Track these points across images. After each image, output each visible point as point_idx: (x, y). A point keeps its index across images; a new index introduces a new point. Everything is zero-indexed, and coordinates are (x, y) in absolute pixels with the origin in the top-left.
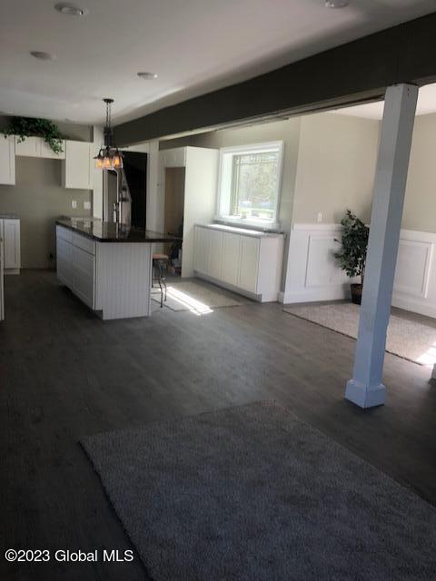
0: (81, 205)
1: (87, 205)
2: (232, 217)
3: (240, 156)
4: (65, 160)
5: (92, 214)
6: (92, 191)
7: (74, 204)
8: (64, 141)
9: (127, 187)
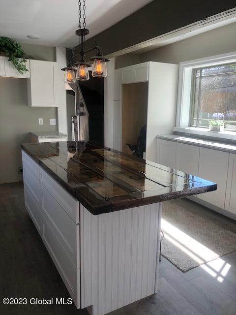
0: (46, 122)
1: (52, 122)
2: (192, 128)
3: (201, 69)
4: (29, 79)
5: (57, 130)
6: (56, 109)
7: (41, 121)
8: (28, 60)
9: (84, 103)
